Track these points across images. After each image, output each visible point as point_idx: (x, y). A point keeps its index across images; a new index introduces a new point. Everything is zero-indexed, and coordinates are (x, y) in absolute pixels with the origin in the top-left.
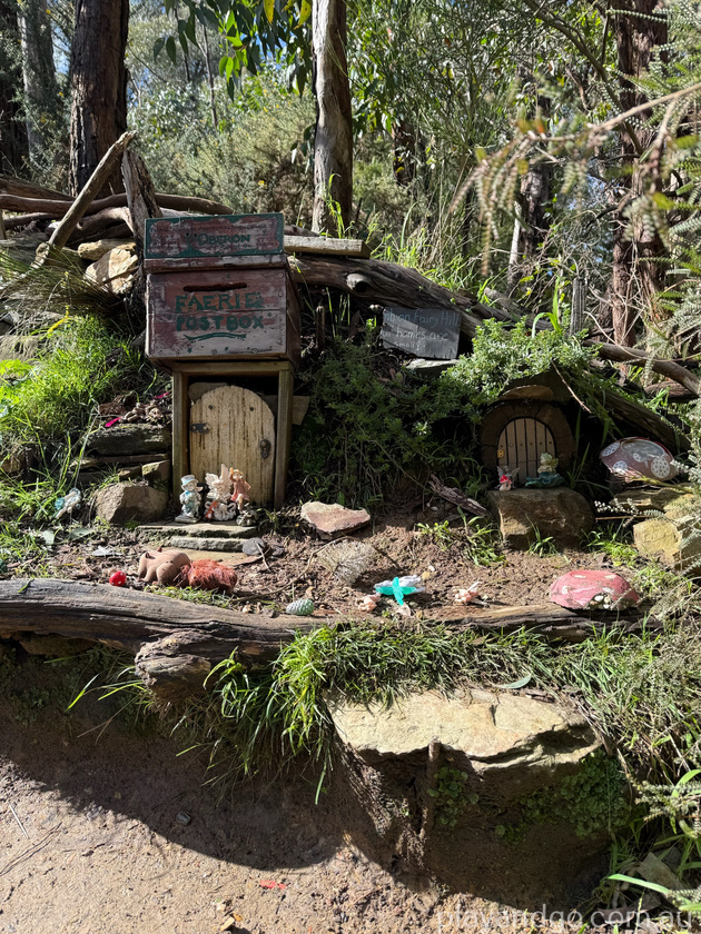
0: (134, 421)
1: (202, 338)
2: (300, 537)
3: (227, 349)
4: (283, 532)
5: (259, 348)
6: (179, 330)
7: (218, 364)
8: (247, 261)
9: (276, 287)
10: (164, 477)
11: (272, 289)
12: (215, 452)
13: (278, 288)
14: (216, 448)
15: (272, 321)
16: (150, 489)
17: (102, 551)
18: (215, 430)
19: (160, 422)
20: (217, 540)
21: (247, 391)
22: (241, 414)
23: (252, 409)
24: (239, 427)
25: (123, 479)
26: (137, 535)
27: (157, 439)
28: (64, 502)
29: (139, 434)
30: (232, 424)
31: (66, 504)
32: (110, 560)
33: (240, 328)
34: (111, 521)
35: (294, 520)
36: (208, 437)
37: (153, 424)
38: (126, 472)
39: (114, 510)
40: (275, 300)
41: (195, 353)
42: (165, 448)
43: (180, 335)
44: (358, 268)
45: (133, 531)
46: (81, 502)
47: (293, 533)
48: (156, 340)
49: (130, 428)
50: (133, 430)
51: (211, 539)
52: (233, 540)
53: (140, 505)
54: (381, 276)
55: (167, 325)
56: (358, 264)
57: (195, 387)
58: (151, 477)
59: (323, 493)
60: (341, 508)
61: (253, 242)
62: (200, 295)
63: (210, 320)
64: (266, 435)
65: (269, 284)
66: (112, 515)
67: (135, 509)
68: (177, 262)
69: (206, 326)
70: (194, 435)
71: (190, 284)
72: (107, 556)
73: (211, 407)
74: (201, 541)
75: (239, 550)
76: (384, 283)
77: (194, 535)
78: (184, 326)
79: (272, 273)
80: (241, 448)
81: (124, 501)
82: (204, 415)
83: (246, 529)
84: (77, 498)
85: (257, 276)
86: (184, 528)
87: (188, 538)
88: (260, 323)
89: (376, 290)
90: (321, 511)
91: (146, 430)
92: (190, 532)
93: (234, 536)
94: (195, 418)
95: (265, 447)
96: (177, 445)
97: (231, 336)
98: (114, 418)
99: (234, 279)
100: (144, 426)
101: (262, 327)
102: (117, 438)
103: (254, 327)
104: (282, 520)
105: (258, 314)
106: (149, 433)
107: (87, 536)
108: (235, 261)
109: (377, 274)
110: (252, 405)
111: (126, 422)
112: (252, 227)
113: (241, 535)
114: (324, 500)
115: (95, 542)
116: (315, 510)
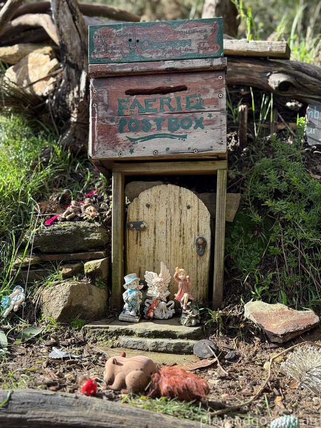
0: (71, 219)
1: (144, 139)
2: (249, 339)
3: (168, 149)
4: (231, 333)
5: (199, 148)
6: (121, 131)
7: (157, 164)
8: (188, 65)
9: (216, 89)
10: (105, 275)
11: (212, 91)
12: (151, 249)
13: (218, 90)
14: (152, 246)
15: (211, 122)
16: (93, 287)
17: (57, 353)
18: (151, 228)
19: (97, 219)
20: (166, 341)
21: (184, 190)
22: (178, 212)
23: (189, 207)
24: (176, 225)
25: (66, 277)
26: (84, 335)
27: (95, 236)
28: (10, 300)
29: (78, 232)
30: (169, 222)
31: (12, 302)
32: (69, 363)
33: (181, 129)
34: (58, 320)
35: (238, 319)
36: (144, 235)
37: (90, 221)
38: (69, 270)
39: (61, 308)
40: (215, 102)
41: (136, 154)
42: (104, 246)
43: (122, 137)
44: (281, 69)
45: (79, 330)
46: (26, 300)
47: (240, 334)
48: (99, 142)
49: (70, 226)
50: (72, 227)
51: (159, 340)
52: (181, 341)
53: (85, 303)
54: (304, 75)
55: (110, 127)
56: (280, 65)
57: (132, 186)
58: (93, 275)
59: (264, 291)
60: (286, 308)
61: (194, 46)
62: (141, 98)
63: (152, 122)
64: (202, 233)
65: (208, 86)
66: (59, 314)
67: (80, 307)
68: (120, 67)
69: (147, 127)
70: (131, 233)
71: (132, 88)
72: (64, 359)
73: (148, 206)
74: (150, 342)
75: (190, 352)
76: (308, 82)
77: (141, 335)
78: (126, 128)
79: (212, 75)
80: (177, 245)
81: (71, 300)
82: (141, 213)
83: (192, 329)
84: (22, 296)
85: (197, 79)
86: (130, 327)
87: (135, 339)
88: (200, 124)
89: (298, 89)
90: (265, 311)
91: (84, 228)
92: (137, 332)
93: (182, 337)
94: (132, 217)
95: (201, 245)
96: (116, 243)
97: (172, 137)
98: (52, 216)
99: (175, 82)
100: (82, 224)
101: (203, 128)
102: (59, 236)
103: (195, 128)
104: (226, 320)
105: (199, 115)
106: (88, 231)
107: (38, 336)
108: (177, 65)
109: (301, 74)
110: (189, 204)
111: (64, 220)
112: (194, 32)
113: (189, 336)
114: (265, 299)
115: (48, 343)
116: (258, 310)
